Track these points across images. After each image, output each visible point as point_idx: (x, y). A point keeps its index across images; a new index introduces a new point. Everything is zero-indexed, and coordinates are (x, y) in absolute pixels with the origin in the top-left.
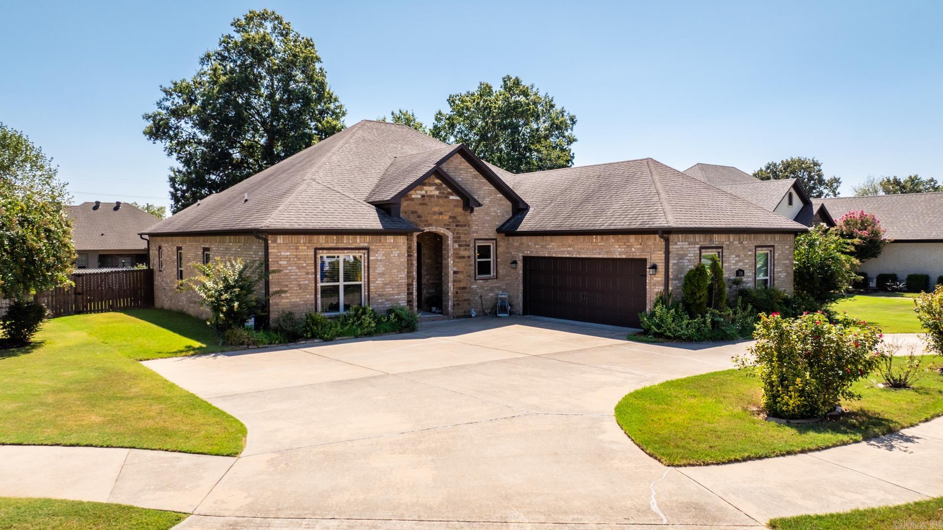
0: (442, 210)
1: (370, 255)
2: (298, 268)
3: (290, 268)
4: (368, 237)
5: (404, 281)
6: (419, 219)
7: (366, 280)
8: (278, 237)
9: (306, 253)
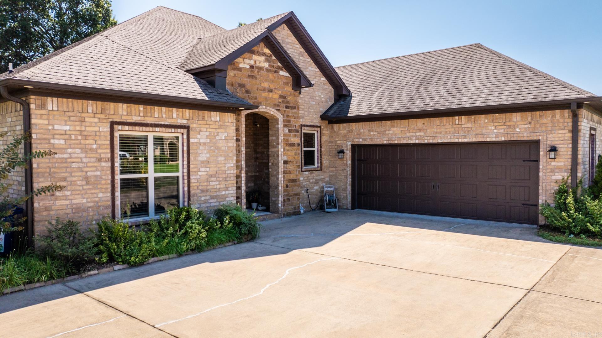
0: (272, 87)
1: (191, 136)
2: (85, 150)
3: (69, 150)
4: (187, 111)
5: (232, 172)
6: (247, 95)
7: (186, 170)
8: (49, 99)
9: (96, 129)
